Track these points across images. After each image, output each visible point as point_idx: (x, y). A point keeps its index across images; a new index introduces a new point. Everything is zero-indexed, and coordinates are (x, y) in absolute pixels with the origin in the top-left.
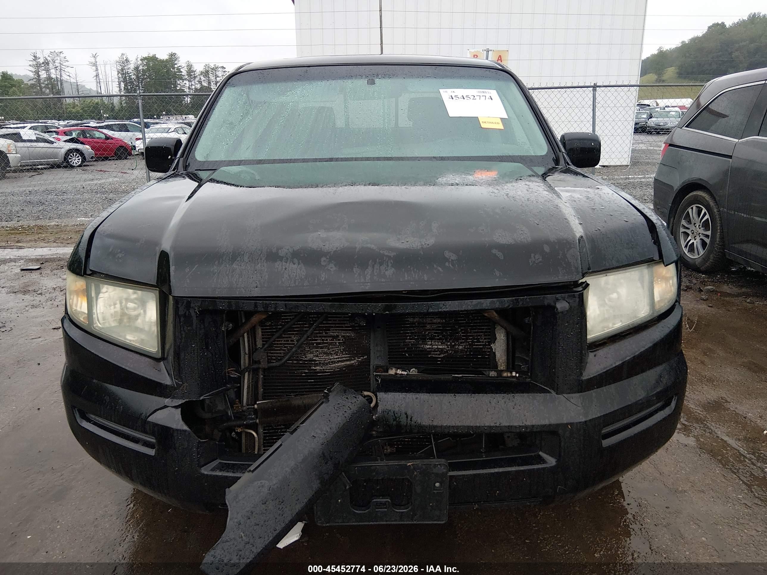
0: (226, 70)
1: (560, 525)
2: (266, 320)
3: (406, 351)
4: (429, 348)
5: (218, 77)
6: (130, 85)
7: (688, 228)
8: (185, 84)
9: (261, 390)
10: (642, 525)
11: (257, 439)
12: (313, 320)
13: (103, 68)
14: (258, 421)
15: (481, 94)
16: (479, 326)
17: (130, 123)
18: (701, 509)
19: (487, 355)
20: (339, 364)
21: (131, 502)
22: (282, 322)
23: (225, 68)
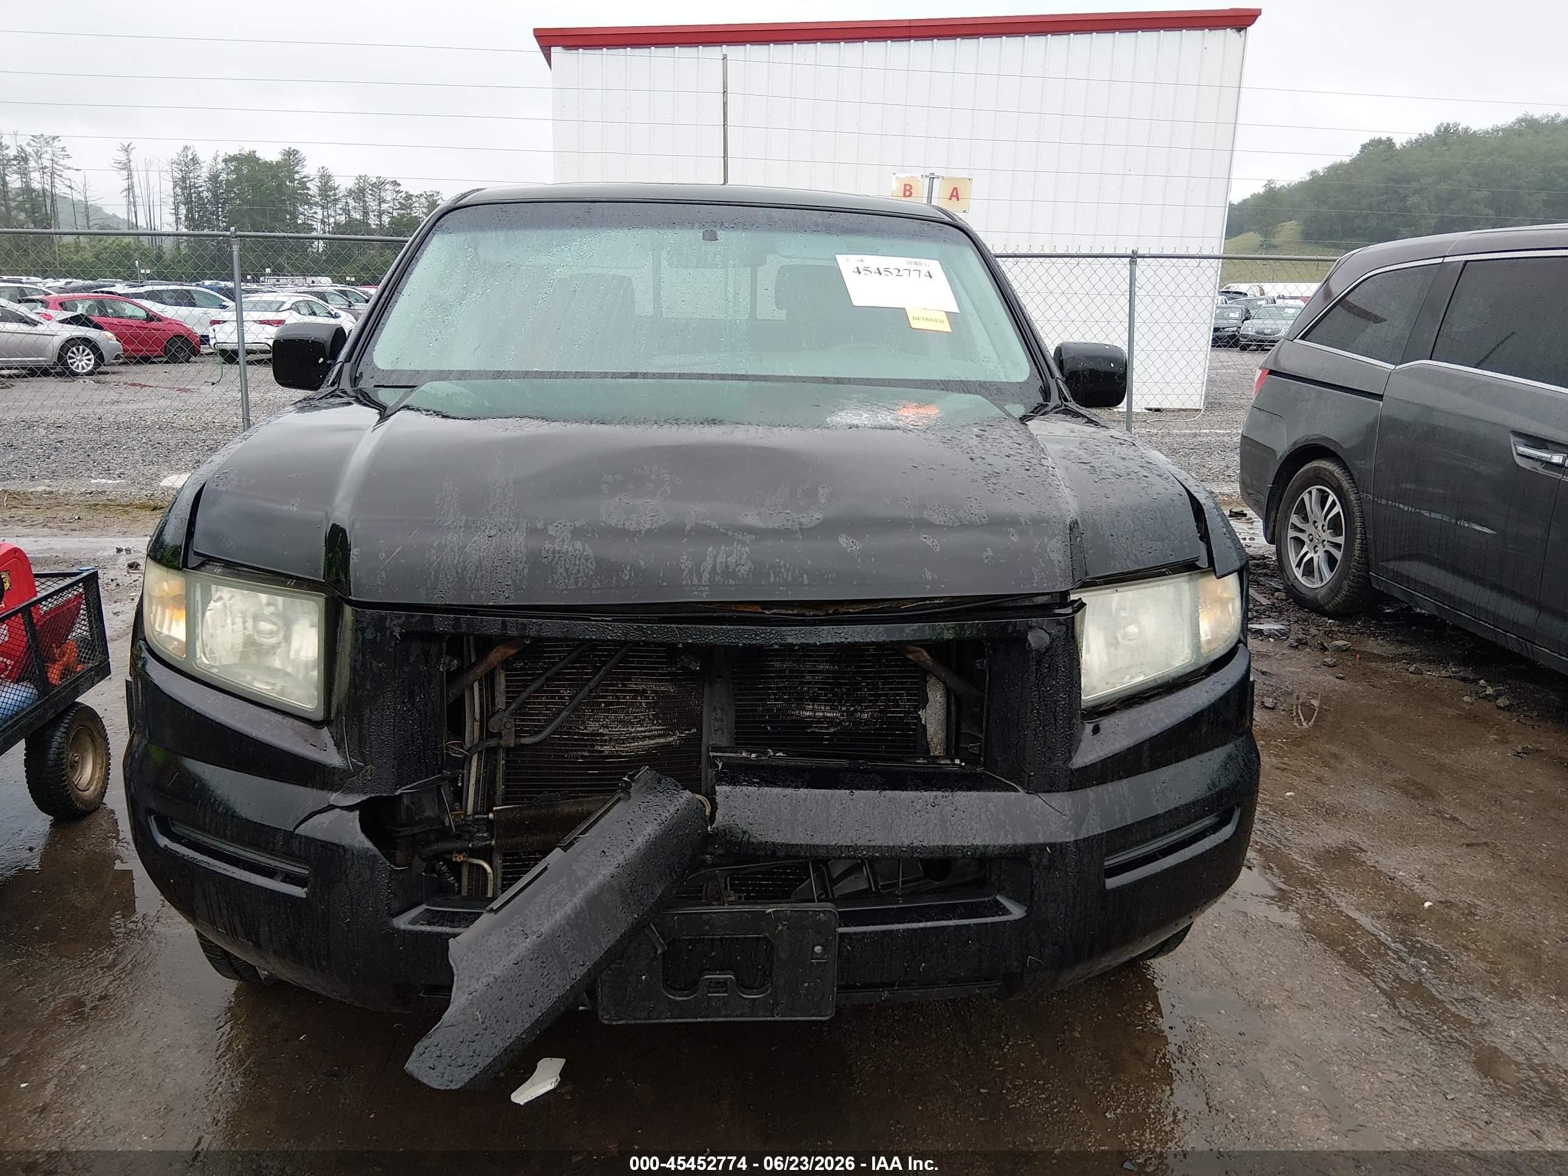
0: (401, 188)
1: (1044, 1062)
2: (516, 657)
3: (766, 722)
4: (810, 717)
5: (384, 201)
6: (199, 212)
7: (1303, 531)
8: (315, 213)
9: (501, 787)
10: (1194, 1064)
11: (491, 877)
12: (601, 661)
13: (143, 174)
14: (493, 842)
15: (912, 267)
16: (899, 678)
17: (199, 289)
18: (1303, 1037)
19: (911, 730)
20: (645, 743)
21: (226, 1023)
22: (544, 663)
23: (399, 185)
